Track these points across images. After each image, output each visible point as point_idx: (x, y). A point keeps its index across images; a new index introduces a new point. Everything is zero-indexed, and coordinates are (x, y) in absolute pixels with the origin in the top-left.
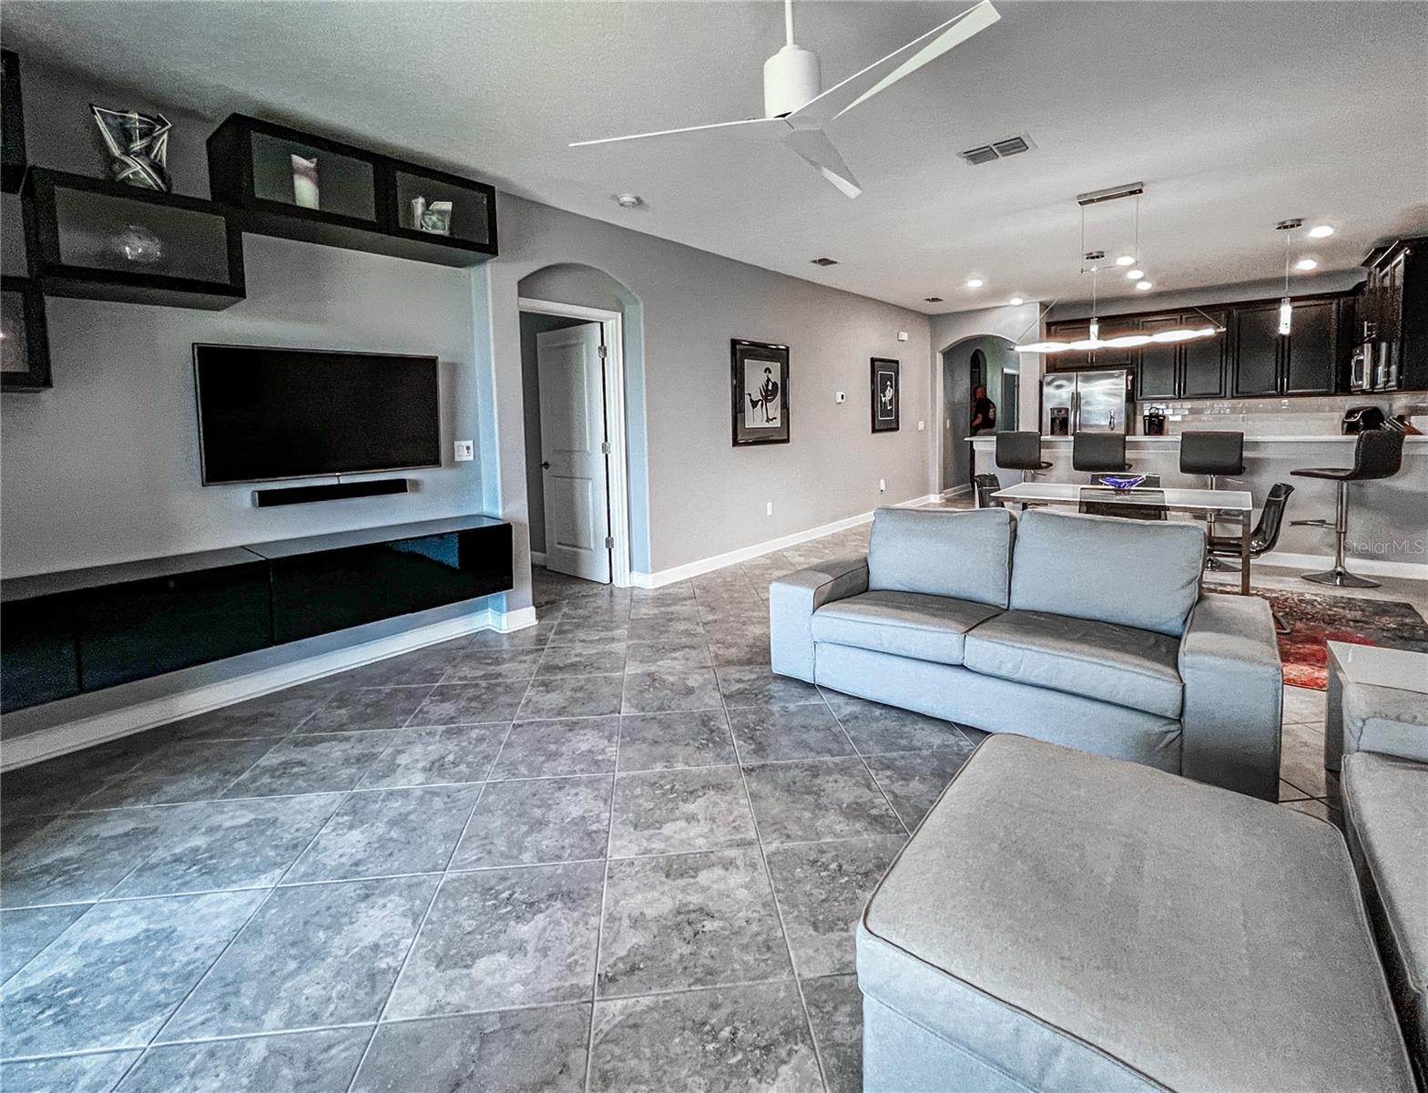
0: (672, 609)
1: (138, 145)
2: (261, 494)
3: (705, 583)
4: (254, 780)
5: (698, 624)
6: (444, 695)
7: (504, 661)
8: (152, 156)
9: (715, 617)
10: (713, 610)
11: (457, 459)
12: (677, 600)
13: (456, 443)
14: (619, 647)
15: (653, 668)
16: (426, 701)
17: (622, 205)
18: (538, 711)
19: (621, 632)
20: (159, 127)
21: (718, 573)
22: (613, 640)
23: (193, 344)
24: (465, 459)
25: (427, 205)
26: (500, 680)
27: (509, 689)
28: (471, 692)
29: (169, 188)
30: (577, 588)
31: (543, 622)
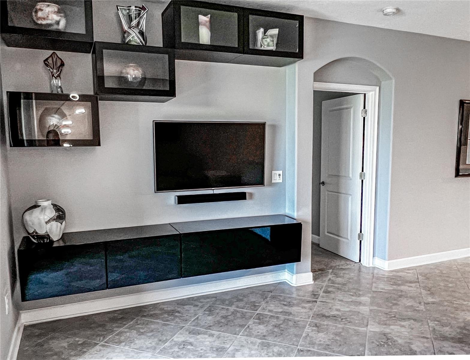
0: (402, 288)
1: (134, 23)
2: (179, 197)
3: (426, 271)
4: (171, 347)
5: (420, 303)
6: (260, 319)
7: (294, 305)
8: (140, 27)
9: (434, 300)
10: (432, 294)
11: (273, 181)
12: (406, 282)
13: (273, 172)
14: (365, 310)
15: (387, 331)
16: (251, 322)
17: (385, 15)
18: (312, 344)
19: (365, 299)
20: (143, 11)
21: (437, 266)
22: (360, 303)
23: (153, 121)
24: (278, 181)
25: (265, 32)
26: (291, 317)
27: (296, 324)
28: (274, 321)
29: (146, 43)
30: (337, 263)
31: (316, 283)
